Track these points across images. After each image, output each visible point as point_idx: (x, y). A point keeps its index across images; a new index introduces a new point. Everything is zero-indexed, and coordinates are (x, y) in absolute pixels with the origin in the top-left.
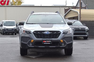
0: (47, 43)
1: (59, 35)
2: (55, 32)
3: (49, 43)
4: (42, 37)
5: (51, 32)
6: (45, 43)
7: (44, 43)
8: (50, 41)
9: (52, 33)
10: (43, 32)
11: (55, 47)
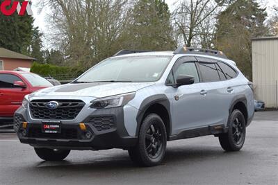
0: (51, 132)
1: (79, 112)
2: (70, 103)
3: (56, 132)
4: (43, 116)
5: (61, 103)
6: (48, 129)
7: (46, 132)
8: (57, 126)
9: (63, 105)
10: (45, 103)
11: (68, 140)
